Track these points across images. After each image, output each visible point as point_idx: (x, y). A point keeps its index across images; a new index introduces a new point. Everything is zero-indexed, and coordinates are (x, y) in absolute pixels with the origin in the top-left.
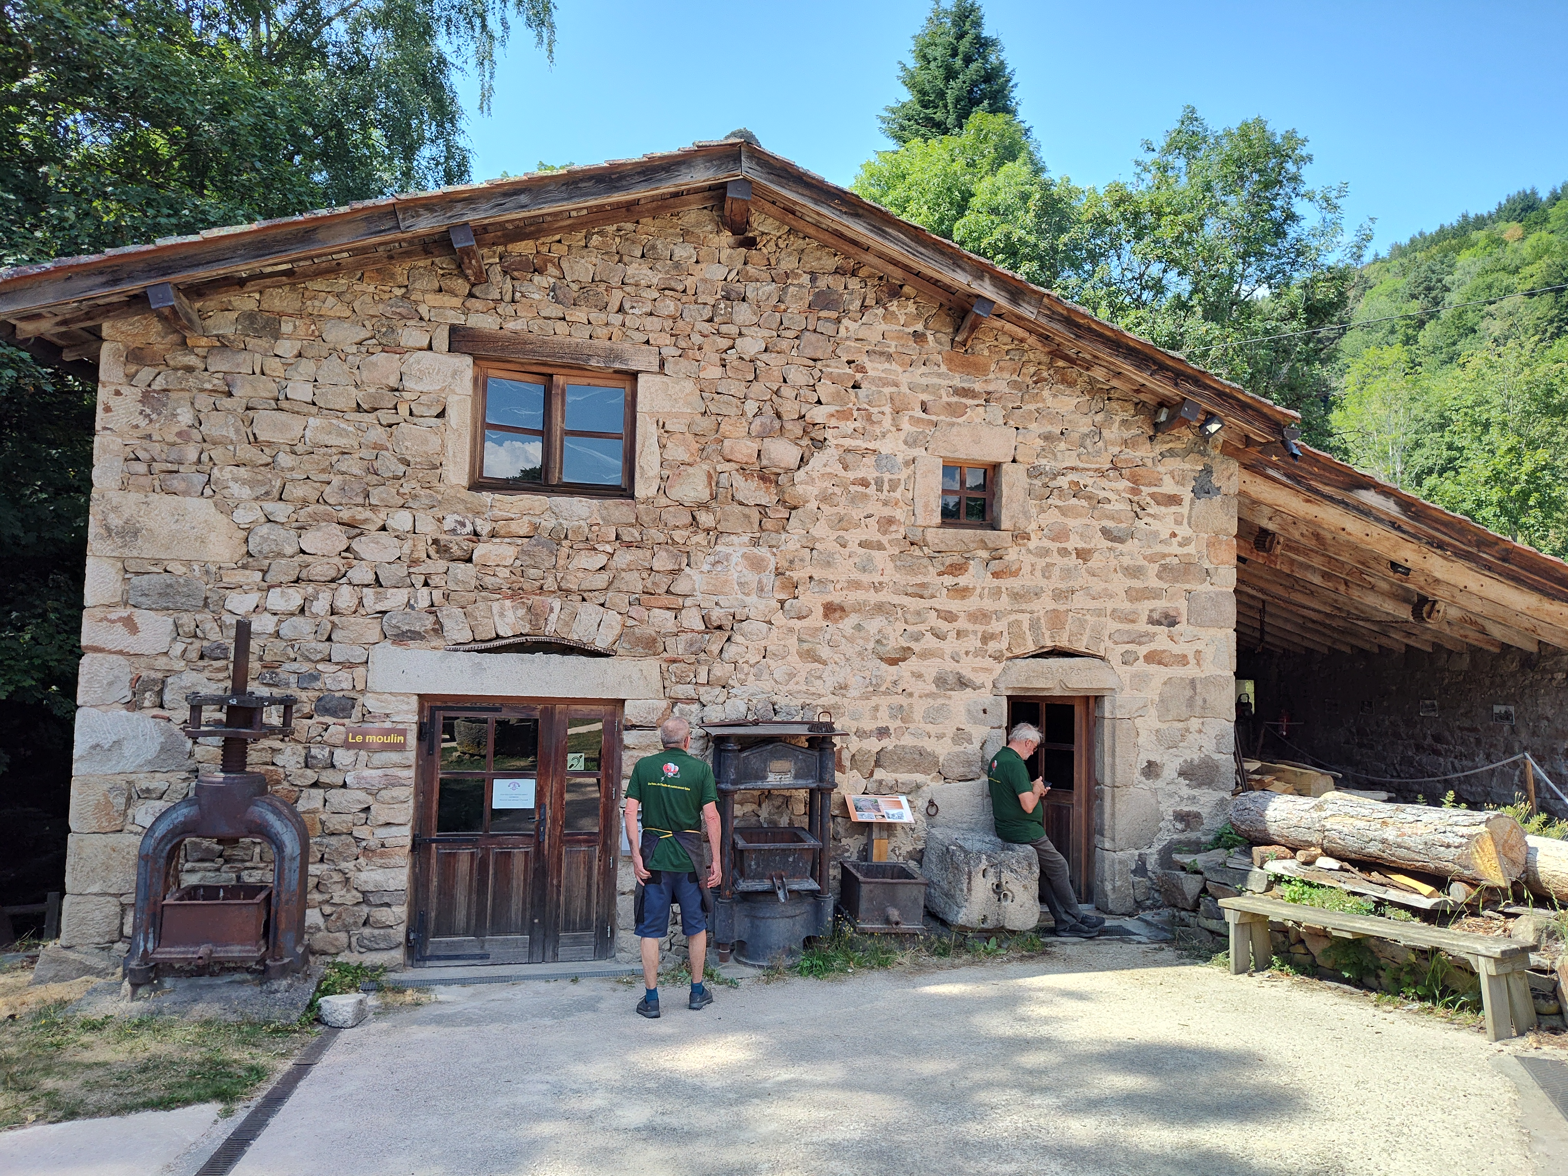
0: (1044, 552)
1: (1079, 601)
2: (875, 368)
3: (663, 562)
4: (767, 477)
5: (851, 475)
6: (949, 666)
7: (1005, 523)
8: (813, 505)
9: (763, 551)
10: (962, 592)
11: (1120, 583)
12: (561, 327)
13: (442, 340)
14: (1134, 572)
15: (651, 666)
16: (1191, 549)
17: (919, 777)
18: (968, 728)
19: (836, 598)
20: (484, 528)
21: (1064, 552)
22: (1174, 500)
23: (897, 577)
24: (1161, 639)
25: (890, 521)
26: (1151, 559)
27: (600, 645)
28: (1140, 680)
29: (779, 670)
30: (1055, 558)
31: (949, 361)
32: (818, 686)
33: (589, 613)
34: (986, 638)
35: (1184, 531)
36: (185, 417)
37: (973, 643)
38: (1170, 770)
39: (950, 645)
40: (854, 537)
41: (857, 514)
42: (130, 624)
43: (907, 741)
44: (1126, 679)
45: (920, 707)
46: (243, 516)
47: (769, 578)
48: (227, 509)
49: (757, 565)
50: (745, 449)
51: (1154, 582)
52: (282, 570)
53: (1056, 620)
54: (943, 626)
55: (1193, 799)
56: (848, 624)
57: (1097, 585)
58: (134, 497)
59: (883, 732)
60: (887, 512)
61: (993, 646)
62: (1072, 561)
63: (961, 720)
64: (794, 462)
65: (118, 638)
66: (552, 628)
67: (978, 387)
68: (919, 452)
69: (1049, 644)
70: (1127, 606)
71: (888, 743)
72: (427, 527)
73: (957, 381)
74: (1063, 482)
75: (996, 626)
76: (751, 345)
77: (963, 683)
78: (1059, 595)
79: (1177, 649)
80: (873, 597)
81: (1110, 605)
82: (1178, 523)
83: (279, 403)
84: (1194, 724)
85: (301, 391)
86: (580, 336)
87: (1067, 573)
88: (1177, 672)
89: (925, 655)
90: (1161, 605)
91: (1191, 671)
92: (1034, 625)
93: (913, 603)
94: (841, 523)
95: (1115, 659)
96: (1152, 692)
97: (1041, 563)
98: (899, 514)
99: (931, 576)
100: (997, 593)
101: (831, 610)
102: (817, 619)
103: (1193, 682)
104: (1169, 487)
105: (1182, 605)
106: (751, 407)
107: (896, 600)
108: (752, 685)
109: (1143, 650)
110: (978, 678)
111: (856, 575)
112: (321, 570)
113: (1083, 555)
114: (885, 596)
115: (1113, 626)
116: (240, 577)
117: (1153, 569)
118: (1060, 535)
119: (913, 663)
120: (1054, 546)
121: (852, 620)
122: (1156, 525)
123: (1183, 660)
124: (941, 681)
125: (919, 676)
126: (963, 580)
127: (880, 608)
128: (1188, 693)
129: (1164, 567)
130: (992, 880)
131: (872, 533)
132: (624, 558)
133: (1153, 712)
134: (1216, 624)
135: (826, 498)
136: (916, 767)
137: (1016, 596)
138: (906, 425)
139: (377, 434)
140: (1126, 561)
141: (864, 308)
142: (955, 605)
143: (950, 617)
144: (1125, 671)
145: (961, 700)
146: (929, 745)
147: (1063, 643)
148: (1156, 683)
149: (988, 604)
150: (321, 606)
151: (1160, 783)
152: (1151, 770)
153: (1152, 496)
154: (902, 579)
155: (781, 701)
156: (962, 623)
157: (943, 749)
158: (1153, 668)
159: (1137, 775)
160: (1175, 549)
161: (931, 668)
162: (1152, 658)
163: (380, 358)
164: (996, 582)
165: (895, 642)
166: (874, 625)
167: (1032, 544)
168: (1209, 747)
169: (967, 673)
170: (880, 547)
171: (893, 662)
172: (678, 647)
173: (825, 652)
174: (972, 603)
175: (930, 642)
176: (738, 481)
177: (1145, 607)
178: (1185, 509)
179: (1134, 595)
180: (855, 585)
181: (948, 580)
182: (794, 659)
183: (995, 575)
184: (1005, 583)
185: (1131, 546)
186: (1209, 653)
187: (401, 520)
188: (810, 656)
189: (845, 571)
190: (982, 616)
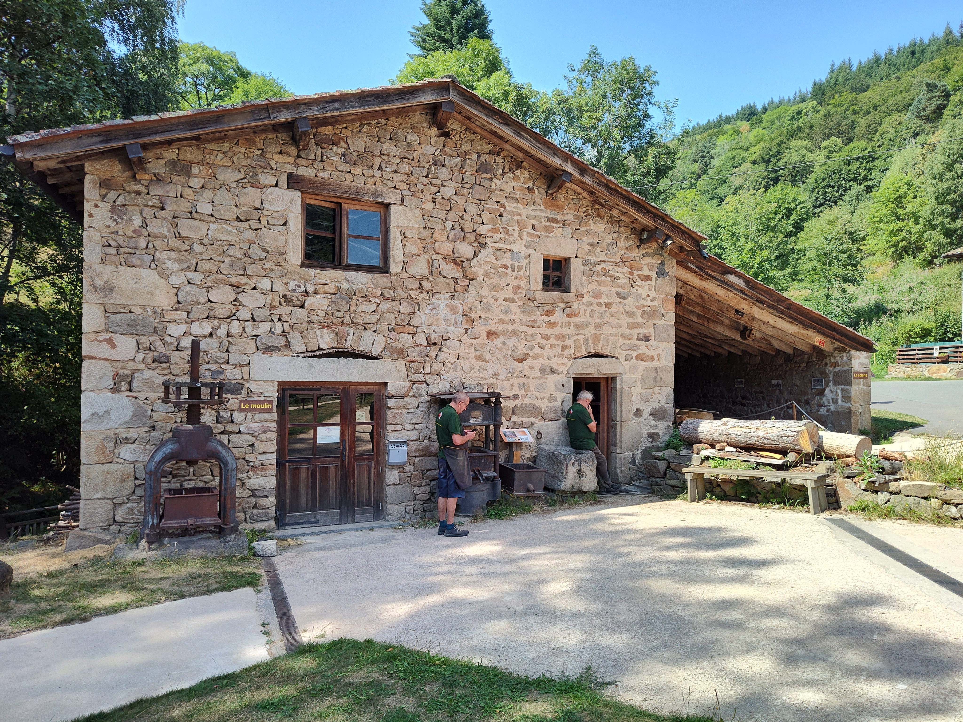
0: (590, 304)
1: (606, 329)
2: (510, 206)
3: (405, 308)
4: (458, 263)
5: (499, 263)
6: (547, 362)
7: (573, 289)
8: (480, 278)
9: (456, 303)
10: (552, 325)
11: (625, 320)
12: (349, 177)
13: (284, 182)
14: (630, 314)
15: (401, 364)
16: (655, 303)
17: (533, 420)
18: (555, 394)
19: (493, 328)
20: (311, 289)
21: (599, 304)
22: (648, 278)
23: (522, 317)
24: (643, 349)
25: (518, 287)
26: (638, 308)
27: (375, 353)
28: (634, 369)
29: (466, 366)
30: (595, 307)
31: (545, 203)
32: (485, 374)
33: (368, 335)
34: (563, 348)
35: (653, 294)
36: (137, 221)
37: (558, 350)
38: (646, 413)
39: (547, 352)
40: (501, 295)
41: (502, 283)
42: (111, 343)
43: (527, 401)
44: (627, 368)
45: (533, 384)
46: (175, 280)
47: (459, 317)
48: (165, 276)
49: (453, 310)
50: (446, 247)
51: (640, 320)
52: (198, 312)
53: (596, 338)
54: (544, 342)
55: (656, 426)
56: (499, 341)
57: (614, 321)
58: (109, 269)
59: (516, 397)
60: (516, 282)
61: (567, 352)
62: (603, 308)
63: (552, 390)
64: (471, 255)
65: (104, 351)
66: (349, 344)
67: (559, 217)
68: (531, 251)
69: (592, 351)
70: (627, 331)
71: (518, 402)
72: (279, 287)
73: (549, 215)
74: (599, 268)
75: (568, 342)
76: (448, 191)
77: (553, 371)
78: (598, 326)
79: (649, 353)
80: (511, 328)
81: (620, 331)
82: (650, 290)
83: (192, 214)
84: (657, 389)
85: (205, 208)
86: (359, 183)
87: (601, 315)
88: (650, 364)
89: (535, 357)
90: (643, 331)
91: (655, 364)
92: (586, 341)
93: (530, 330)
94: (495, 288)
95: (622, 358)
96: (638, 375)
97: (589, 310)
98: (523, 284)
99: (538, 316)
100: (568, 325)
101: (490, 334)
102: (484, 339)
103: (656, 369)
104: (646, 272)
105: (652, 331)
106: (449, 225)
107: (522, 329)
108: (453, 374)
109: (635, 354)
110: (560, 369)
111: (502, 316)
112: (221, 312)
113: (608, 305)
114: (517, 327)
115: (622, 341)
116: (175, 315)
117: (639, 313)
118: (597, 296)
119: (529, 362)
120: (595, 301)
121: (501, 339)
122: (641, 291)
123: (652, 358)
124: (542, 370)
125: (532, 368)
126: (553, 319)
127: (514, 333)
128: (654, 374)
129: (644, 312)
130: (577, 467)
131: (509, 294)
132: (386, 306)
133: (639, 384)
134: (667, 340)
135: (487, 275)
136: (532, 415)
137: (577, 327)
138: (525, 237)
139: (249, 235)
140: (627, 309)
141: (504, 173)
142: (549, 331)
143: (546, 337)
144: (626, 363)
145: (552, 379)
146: (537, 403)
147: (599, 350)
148: (640, 370)
149: (564, 331)
150: (222, 332)
151: (642, 419)
152: (638, 413)
153: (639, 276)
154: (524, 317)
155: (467, 382)
156: (552, 341)
157: (544, 405)
158: (639, 362)
159: (632, 416)
160: (649, 303)
161: (538, 364)
162: (639, 357)
163: (249, 190)
164: (568, 319)
165: (521, 350)
166: (512, 342)
167: (585, 300)
168: (663, 400)
169: (555, 366)
170: (514, 301)
171: (520, 361)
172: (414, 354)
173: (488, 356)
174: (557, 330)
175: (537, 350)
176: (443, 264)
177: (636, 332)
178: (653, 283)
179: (632, 326)
180: (502, 321)
181: (546, 318)
182: (473, 360)
183: (568, 316)
184: (572, 320)
185: (630, 301)
186: (663, 356)
187: (265, 284)
188: (481, 358)
189: (496, 313)
190: (561, 337)
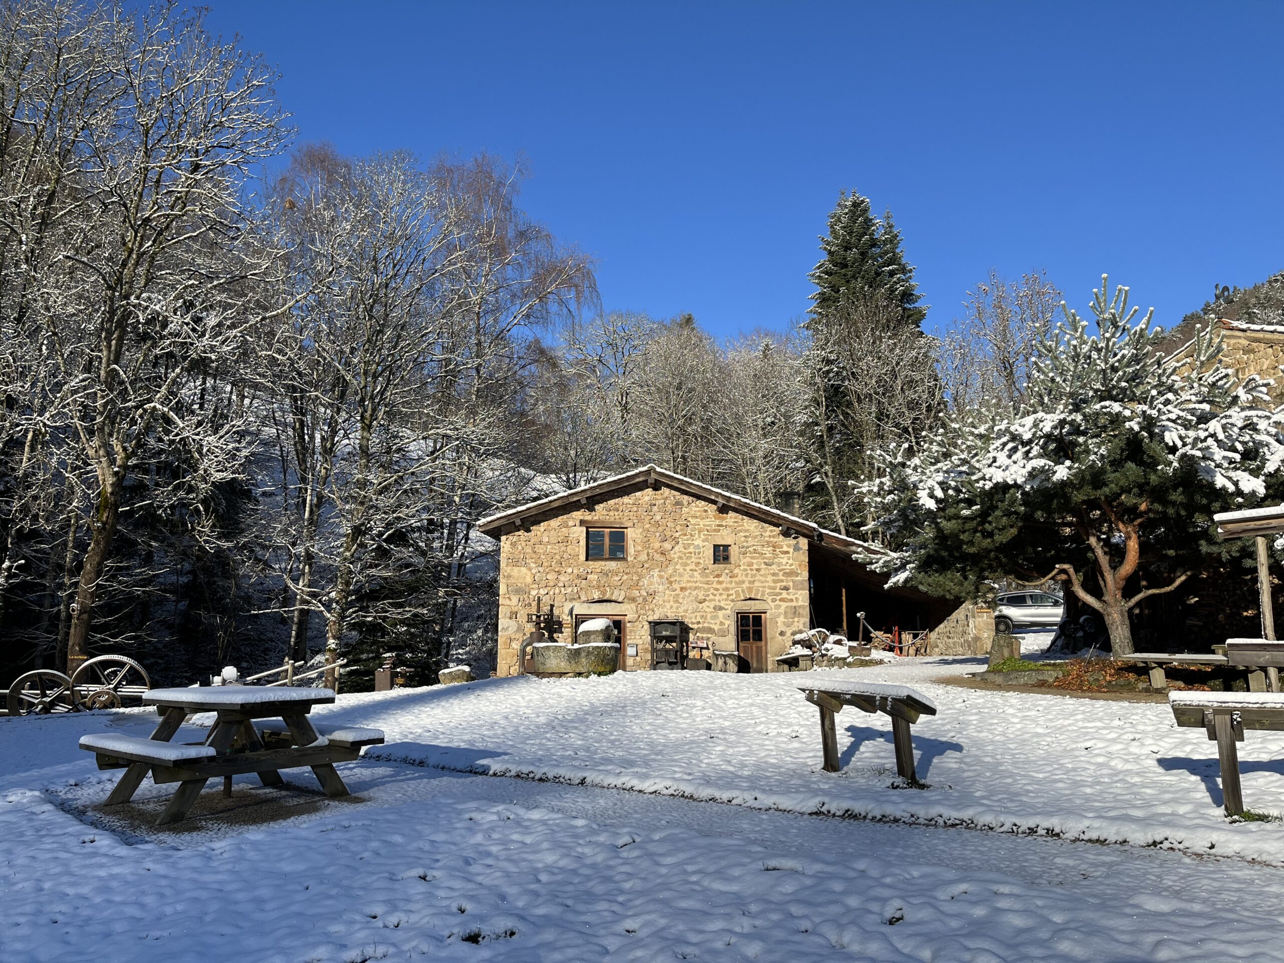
0: (745, 570)
1: (756, 584)
2: (693, 521)
3: (635, 578)
4: (663, 553)
5: (687, 551)
6: (717, 603)
7: (733, 562)
8: (676, 560)
9: (663, 573)
10: (720, 583)
11: (770, 578)
12: (608, 517)
13: (578, 523)
14: (774, 574)
15: (633, 606)
16: (793, 567)
17: (710, 636)
18: (724, 621)
19: (683, 585)
20: (590, 571)
21: (752, 570)
22: (787, 552)
23: (701, 579)
24: (784, 594)
25: (699, 563)
26: (780, 570)
27: (620, 600)
28: (777, 607)
29: (668, 605)
30: (749, 572)
31: (717, 517)
33: (617, 592)
34: (728, 595)
35: (791, 561)
36: (520, 548)
37: (725, 597)
39: (717, 598)
40: (688, 568)
41: (689, 562)
42: (510, 600)
43: (706, 625)
44: (772, 607)
45: (709, 616)
46: (534, 571)
47: (664, 580)
48: (530, 569)
49: (661, 577)
50: (657, 545)
51: (781, 577)
52: (543, 583)
53: (750, 589)
54: (715, 592)
56: (687, 593)
57: (763, 579)
58: (509, 568)
59: (699, 623)
60: (698, 561)
61: (731, 598)
62: (754, 572)
63: (721, 619)
64: (670, 548)
65: (507, 602)
67: (724, 524)
68: (706, 543)
69: (748, 597)
70: (773, 584)
71: (700, 626)
72: (575, 571)
73: (717, 523)
74: (751, 549)
75: (731, 592)
76: (658, 518)
77: (721, 608)
78: (750, 582)
79: (789, 597)
80: (694, 585)
81: (767, 585)
82: (789, 559)
83: (541, 543)
84: (796, 619)
85: (546, 539)
86: (612, 519)
87: (755, 575)
88: (790, 604)
89: (710, 601)
90: (784, 584)
91: (794, 604)
92: (743, 591)
93: (706, 586)
94: (686, 565)
95: (769, 601)
96: (782, 610)
97: (744, 573)
98: (701, 561)
99: (711, 578)
100: (731, 582)
101: (682, 589)
102: (678, 592)
103: (795, 607)
104: (785, 549)
105: (791, 584)
106: (658, 534)
107: (701, 585)
108: (661, 610)
109: (778, 598)
110: (726, 607)
111: (689, 579)
112: (551, 584)
113: (758, 570)
114: (697, 585)
115: (768, 591)
116: (534, 586)
117: (781, 573)
118: (750, 565)
119: (707, 603)
120: (749, 568)
121: (689, 591)
122: (781, 560)
123: (792, 600)
124: (715, 608)
125: (709, 607)
126: (721, 579)
127: (696, 588)
128: (794, 610)
129: (785, 573)
131: (693, 567)
132: (625, 577)
133: (782, 616)
134: (802, 589)
135: (680, 558)
136: (709, 632)
137: (736, 583)
138: (702, 536)
139: (563, 548)
140: (772, 571)
141: (689, 504)
142: (718, 586)
143: (717, 590)
144: (772, 604)
145: (721, 614)
146: (712, 626)
147: (753, 597)
148: (783, 608)
149: (729, 586)
150: (551, 593)
151: (784, 638)
152: (782, 634)
153: (780, 551)
155: (669, 615)
156: (721, 591)
157: (716, 627)
158: (782, 603)
159: (777, 635)
160: (788, 567)
161: (712, 605)
162: (781, 600)
163: (564, 529)
164: (731, 579)
165: (701, 597)
166: (694, 593)
167: (741, 568)
168: (801, 626)
169: (723, 606)
170: (696, 571)
171: (701, 603)
172: (640, 600)
173: (681, 601)
174: (724, 585)
175: (711, 597)
176: (655, 554)
177: (779, 585)
178: (791, 555)
179: (775, 582)
180: (689, 582)
181: (716, 579)
182: (672, 603)
183: (731, 577)
184: (733, 579)
185: (774, 567)
186: (800, 598)
187: (570, 570)
188: (677, 601)
189: (686, 578)
190: (727, 589)
